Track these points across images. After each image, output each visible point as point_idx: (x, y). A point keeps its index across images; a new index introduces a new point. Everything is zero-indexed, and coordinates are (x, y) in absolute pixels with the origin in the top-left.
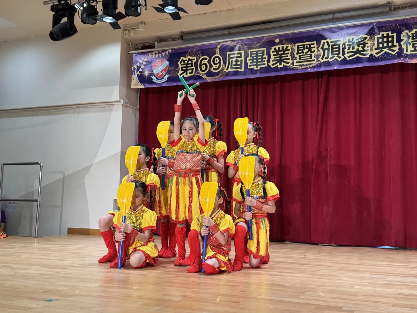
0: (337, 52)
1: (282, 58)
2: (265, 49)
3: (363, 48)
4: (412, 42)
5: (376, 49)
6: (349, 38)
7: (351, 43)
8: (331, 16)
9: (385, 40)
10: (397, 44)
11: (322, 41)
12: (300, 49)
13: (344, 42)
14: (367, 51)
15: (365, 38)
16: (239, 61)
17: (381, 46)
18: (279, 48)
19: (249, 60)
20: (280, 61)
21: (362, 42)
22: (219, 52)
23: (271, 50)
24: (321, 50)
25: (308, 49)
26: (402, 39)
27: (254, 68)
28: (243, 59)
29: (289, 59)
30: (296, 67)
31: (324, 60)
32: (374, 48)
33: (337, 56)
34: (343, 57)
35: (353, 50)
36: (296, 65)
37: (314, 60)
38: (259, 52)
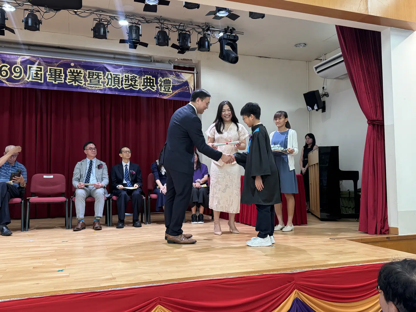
0: (118, 83)
1: (77, 79)
2: (62, 69)
3: (135, 83)
4: (164, 85)
5: (142, 86)
6: (126, 74)
7: (127, 79)
8: (112, 56)
9: (149, 81)
10: (156, 85)
11: (107, 73)
12: (90, 75)
13: (122, 77)
14: (137, 85)
15: (136, 77)
16: (39, 74)
17: (146, 84)
18: (74, 70)
19: (48, 75)
20: (75, 80)
21: (134, 79)
22: (20, 63)
23: (67, 71)
24: (106, 79)
25: (96, 76)
26: (159, 82)
27: (53, 82)
28: (43, 73)
29: (82, 80)
30: (88, 87)
31: (109, 86)
32: (141, 84)
33: (118, 86)
34: (121, 87)
35: (128, 83)
36: (88, 86)
37: (101, 85)
38: (57, 70)
